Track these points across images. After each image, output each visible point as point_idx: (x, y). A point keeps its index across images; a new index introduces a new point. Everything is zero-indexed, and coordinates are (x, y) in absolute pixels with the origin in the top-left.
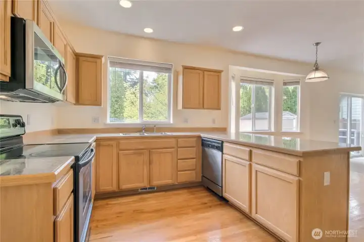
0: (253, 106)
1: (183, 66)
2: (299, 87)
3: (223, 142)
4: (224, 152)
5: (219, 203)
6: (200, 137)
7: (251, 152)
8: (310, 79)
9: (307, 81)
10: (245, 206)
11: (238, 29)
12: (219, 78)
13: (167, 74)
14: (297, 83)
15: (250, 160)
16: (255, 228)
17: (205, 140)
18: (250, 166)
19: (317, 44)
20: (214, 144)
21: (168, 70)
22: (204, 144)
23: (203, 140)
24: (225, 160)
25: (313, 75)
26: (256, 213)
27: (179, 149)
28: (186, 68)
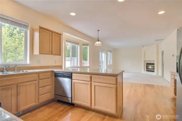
0: (71, 54)
1: (39, 26)
2: (88, 47)
3: (72, 73)
4: (73, 78)
5: (70, 107)
6: (53, 72)
7: (91, 77)
8: (96, 44)
9: (95, 45)
10: (87, 104)
11: (73, 14)
12: (60, 37)
13: (24, 29)
14: (88, 45)
15: (91, 81)
16: (94, 113)
17: (57, 73)
18: (91, 84)
19: (98, 30)
20: (64, 75)
21: (26, 26)
22: (56, 75)
23: (55, 73)
24: (74, 83)
25: (97, 43)
26: (95, 106)
27: (40, 80)
28: (41, 28)
